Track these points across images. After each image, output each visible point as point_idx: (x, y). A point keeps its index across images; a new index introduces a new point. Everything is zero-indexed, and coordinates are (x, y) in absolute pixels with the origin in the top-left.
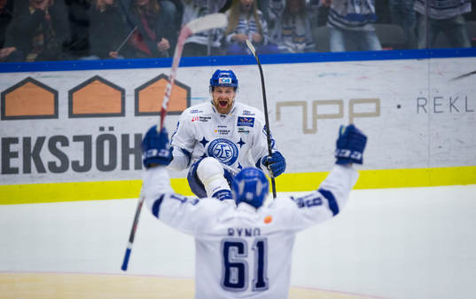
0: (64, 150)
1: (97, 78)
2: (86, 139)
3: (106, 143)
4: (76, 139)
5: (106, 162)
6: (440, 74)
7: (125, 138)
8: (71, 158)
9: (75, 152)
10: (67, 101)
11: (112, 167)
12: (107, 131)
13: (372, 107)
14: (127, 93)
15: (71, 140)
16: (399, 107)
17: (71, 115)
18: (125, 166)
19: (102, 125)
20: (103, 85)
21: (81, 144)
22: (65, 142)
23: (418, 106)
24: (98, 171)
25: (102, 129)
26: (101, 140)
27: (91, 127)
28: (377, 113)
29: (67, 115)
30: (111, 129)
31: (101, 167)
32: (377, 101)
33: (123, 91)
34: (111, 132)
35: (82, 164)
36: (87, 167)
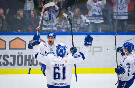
0: (7, 59)
1: (18, 38)
2: (14, 56)
3: (20, 57)
4: (11, 56)
5: (20, 63)
6: (120, 40)
7: (26, 56)
8: (9, 62)
9: (11, 60)
10: (9, 44)
11: (21, 64)
12: (20, 54)
13: (99, 49)
14: (27, 43)
15: (9, 56)
16: (107, 49)
17: (10, 49)
18: (25, 65)
19: (19, 52)
20: (20, 40)
21: (12, 57)
22: (8, 57)
23: (113, 49)
24: (17, 66)
25: (19, 53)
26: (18, 56)
27: (16, 52)
28: (101, 51)
29: (9, 49)
30: (22, 53)
31: (18, 64)
32: (101, 47)
33: (25, 42)
34: (22, 54)
35: (12, 63)
36: (14, 64)
